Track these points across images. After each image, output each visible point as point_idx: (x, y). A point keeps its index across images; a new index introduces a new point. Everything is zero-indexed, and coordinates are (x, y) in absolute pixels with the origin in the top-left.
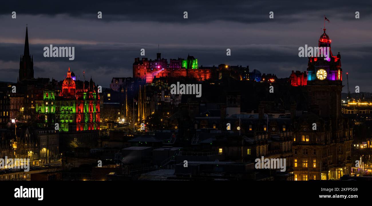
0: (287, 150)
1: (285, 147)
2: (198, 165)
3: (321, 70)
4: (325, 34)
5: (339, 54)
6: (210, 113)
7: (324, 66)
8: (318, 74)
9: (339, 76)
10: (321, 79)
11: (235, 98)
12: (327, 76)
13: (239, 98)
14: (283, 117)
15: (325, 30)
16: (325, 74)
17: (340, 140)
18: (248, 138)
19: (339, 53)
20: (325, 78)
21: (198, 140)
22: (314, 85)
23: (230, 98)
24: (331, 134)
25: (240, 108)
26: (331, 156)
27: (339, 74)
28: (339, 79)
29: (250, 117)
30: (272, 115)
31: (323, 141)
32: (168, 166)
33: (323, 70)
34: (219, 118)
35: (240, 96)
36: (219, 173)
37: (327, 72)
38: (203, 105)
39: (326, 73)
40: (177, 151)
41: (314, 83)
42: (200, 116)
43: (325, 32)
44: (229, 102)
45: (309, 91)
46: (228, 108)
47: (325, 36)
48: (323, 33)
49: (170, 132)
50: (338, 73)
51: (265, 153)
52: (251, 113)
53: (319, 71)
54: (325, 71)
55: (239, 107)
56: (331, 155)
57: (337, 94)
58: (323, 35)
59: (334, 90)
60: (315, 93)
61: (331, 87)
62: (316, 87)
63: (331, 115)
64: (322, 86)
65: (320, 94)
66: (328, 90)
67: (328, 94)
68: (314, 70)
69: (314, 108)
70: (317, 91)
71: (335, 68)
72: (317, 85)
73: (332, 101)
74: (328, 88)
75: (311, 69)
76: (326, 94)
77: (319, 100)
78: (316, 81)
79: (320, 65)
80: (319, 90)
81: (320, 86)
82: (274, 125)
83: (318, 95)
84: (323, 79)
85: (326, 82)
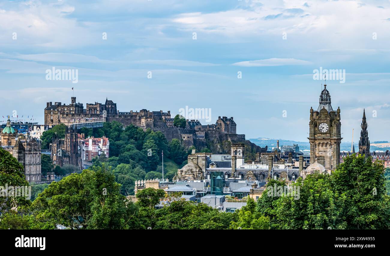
3: (323, 124)
4: (325, 90)
5: (339, 109)
8: (320, 127)
10: (323, 132)
11: (240, 150)
12: (329, 129)
15: (325, 86)
16: (327, 128)
19: (339, 107)
20: (326, 130)
29: (258, 168)
30: (278, 166)
33: (325, 124)
41: (317, 136)
43: (325, 88)
44: (234, 154)
45: (312, 143)
47: (326, 92)
48: (323, 88)
53: (321, 125)
54: (327, 125)
59: (335, 143)
60: (317, 146)
61: (332, 139)
62: (319, 139)
63: (332, 166)
64: (324, 138)
65: (322, 146)
66: (329, 142)
67: (329, 146)
68: (316, 123)
69: (319, 159)
70: (319, 143)
71: (336, 122)
72: (320, 138)
73: (333, 152)
74: (329, 140)
75: (313, 122)
76: (328, 145)
77: (321, 151)
78: (319, 134)
79: (322, 119)
80: (322, 142)
81: (322, 138)
82: (284, 175)
83: (320, 147)
84: (325, 132)
85: (328, 135)
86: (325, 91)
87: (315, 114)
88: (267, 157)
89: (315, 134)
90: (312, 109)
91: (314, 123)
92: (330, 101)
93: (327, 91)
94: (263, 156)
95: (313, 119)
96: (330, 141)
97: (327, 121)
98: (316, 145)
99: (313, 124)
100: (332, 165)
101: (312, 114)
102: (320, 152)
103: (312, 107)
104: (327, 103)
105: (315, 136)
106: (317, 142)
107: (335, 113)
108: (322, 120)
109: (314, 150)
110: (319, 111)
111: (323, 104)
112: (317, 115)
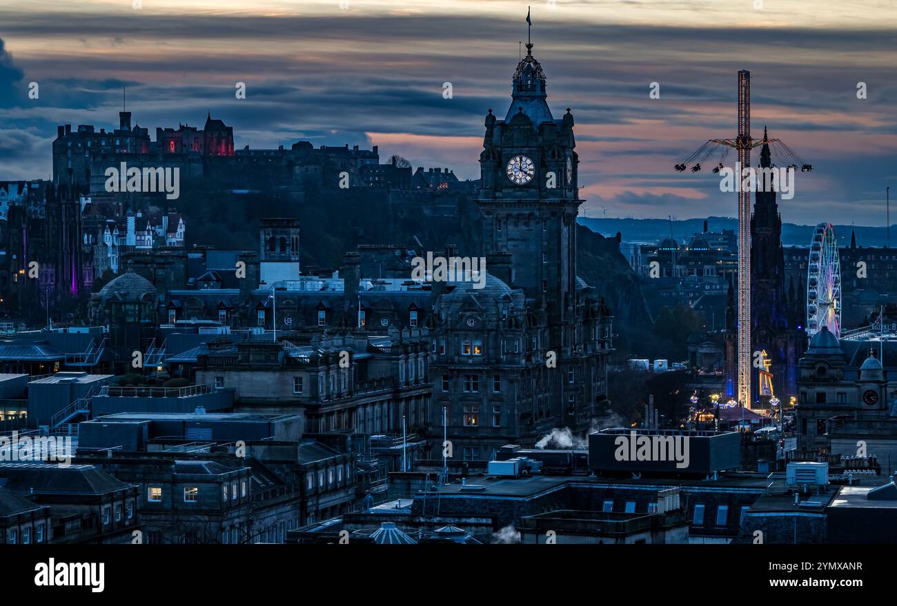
0: (412, 379)
1: (407, 371)
2: (144, 424)
3: (518, 158)
4: (529, 58)
5: (568, 113)
6: (215, 279)
7: (527, 149)
8: (510, 167)
9: (569, 174)
10: (518, 181)
11: (285, 236)
12: (535, 174)
13: (294, 236)
14: (412, 287)
15: (529, 47)
16: (530, 170)
17: (572, 352)
18: (297, 348)
19: (569, 110)
20: (528, 178)
21: (162, 354)
22: (501, 198)
23: (271, 236)
24: (546, 334)
25: (298, 263)
26: (547, 394)
27: (569, 166)
28: (569, 181)
29: (323, 289)
30: (384, 283)
31: (519, 353)
32: (70, 426)
33: (524, 159)
34: (237, 291)
35: (298, 230)
36: (197, 444)
37: (534, 162)
38: (199, 255)
39: (531, 167)
40: (96, 386)
41: (501, 195)
42: (189, 288)
43: (529, 52)
44: (268, 248)
45: (486, 216)
46: (266, 263)
47: (532, 64)
48: (524, 55)
49: (87, 332)
50: (566, 165)
51: (345, 388)
52: (330, 276)
53: (512, 162)
54: (529, 161)
55: (295, 261)
56: (545, 392)
57: (562, 224)
58: (525, 60)
59: (554, 214)
60: (502, 222)
61: (545, 204)
62: (507, 204)
63: (545, 282)
64: (520, 202)
65: (516, 225)
66: (537, 213)
67: (538, 223)
68: (500, 157)
69: (496, 263)
70: (508, 216)
71: (556, 153)
72: (508, 200)
73: (549, 242)
74: (538, 207)
75: (491, 155)
76: (532, 223)
77: (513, 239)
78: (506, 187)
79: (515, 144)
80: (515, 213)
81: (514, 200)
82: (386, 310)
83: (510, 227)
84: (523, 181)
85: (533, 190)
86: (529, 62)
87: (496, 131)
88: (373, 256)
89: (496, 190)
90: (490, 115)
91: (494, 158)
92: (543, 89)
93: (536, 63)
94: (363, 253)
95: (491, 144)
96: (539, 210)
97: (530, 151)
98: (500, 222)
99: (491, 159)
100: (544, 279)
101: (489, 130)
102: (510, 243)
103: (490, 111)
104: (533, 98)
105: (497, 194)
106: (503, 213)
107: (555, 125)
108: (517, 147)
109: (491, 236)
110: (508, 122)
111: (521, 100)
112: (502, 133)
